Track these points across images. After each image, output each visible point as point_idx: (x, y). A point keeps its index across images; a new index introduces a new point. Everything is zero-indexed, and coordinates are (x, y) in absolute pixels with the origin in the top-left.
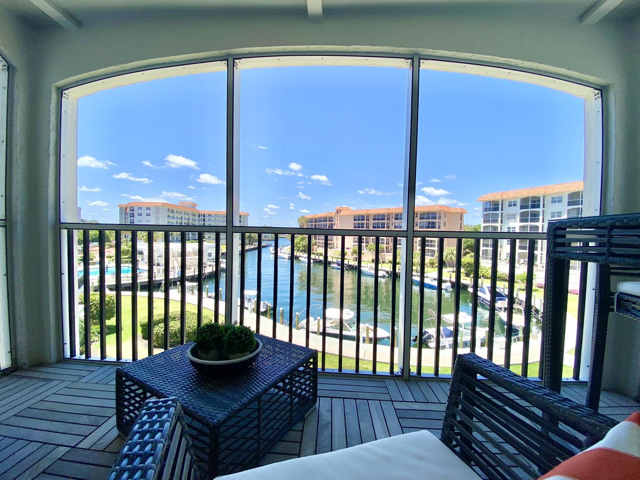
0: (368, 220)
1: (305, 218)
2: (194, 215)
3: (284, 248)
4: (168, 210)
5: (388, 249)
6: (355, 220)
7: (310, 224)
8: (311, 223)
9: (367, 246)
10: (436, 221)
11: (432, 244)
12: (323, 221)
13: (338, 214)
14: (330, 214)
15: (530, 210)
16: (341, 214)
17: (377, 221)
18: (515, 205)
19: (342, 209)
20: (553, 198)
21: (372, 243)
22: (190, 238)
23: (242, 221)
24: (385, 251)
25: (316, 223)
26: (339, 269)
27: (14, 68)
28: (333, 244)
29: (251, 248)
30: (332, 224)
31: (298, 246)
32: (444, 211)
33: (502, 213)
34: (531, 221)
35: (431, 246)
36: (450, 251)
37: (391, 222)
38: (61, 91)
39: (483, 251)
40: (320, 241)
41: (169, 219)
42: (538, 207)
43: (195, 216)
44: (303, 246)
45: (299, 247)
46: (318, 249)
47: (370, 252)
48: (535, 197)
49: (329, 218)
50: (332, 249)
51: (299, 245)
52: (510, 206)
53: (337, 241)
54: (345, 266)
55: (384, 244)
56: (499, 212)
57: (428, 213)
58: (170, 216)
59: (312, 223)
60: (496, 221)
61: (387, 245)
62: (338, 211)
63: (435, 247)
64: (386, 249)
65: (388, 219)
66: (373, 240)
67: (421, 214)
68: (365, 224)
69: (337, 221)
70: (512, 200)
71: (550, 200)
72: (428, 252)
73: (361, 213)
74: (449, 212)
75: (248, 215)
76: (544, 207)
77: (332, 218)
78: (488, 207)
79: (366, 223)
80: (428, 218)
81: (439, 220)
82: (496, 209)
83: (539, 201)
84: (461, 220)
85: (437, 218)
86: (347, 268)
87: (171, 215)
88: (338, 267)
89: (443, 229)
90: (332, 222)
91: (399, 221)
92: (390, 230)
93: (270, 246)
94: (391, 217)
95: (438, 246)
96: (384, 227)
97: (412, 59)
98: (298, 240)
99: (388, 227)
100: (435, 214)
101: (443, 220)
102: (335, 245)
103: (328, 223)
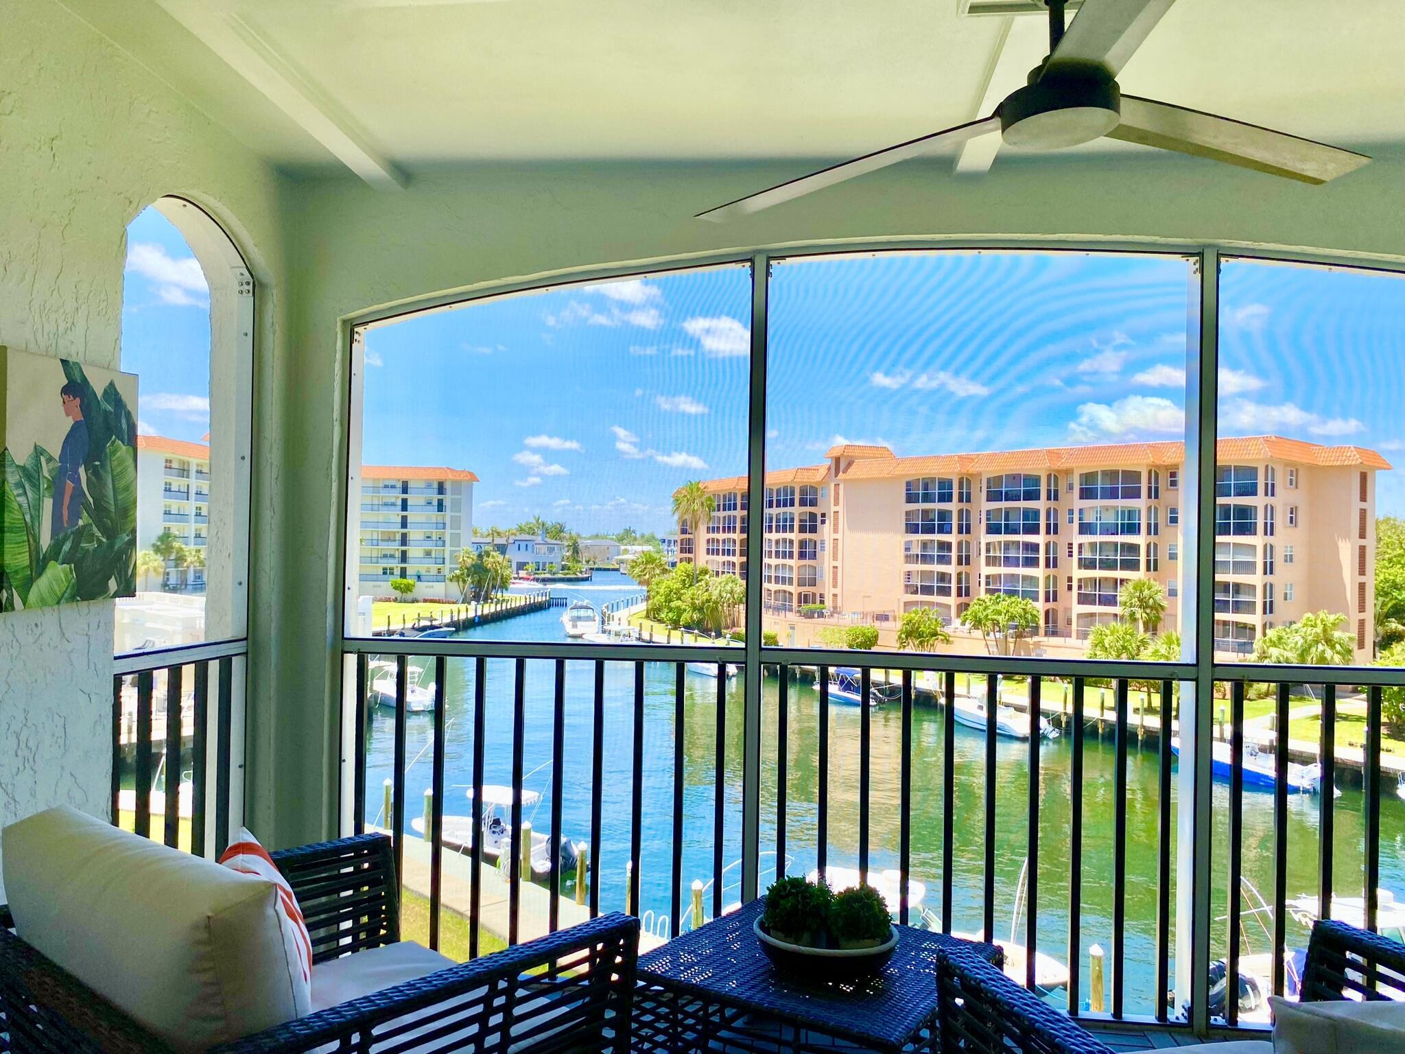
0: (965, 497)
1: (702, 493)
3: (616, 614)
4: (168, 465)
5: (1055, 621)
6: (911, 498)
7: (722, 514)
8: (727, 513)
9: (962, 608)
10: (1257, 501)
11: (1242, 598)
12: (778, 502)
13: (840, 475)
14: (805, 473)
16: (853, 472)
17: (1004, 505)
19: (857, 453)
21: (983, 595)
23: (447, 502)
24: (1042, 631)
27: (263, 287)
28: (818, 599)
29: (486, 612)
30: (813, 517)
31: (673, 604)
32: (1287, 463)
35: (1238, 607)
36: (1319, 629)
37: (1062, 506)
38: (350, 329)
41: (168, 501)
45: (680, 612)
47: (978, 634)
49: (803, 491)
50: (816, 620)
51: (679, 603)
53: (835, 586)
54: (872, 690)
55: (1036, 599)
58: (174, 488)
59: (732, 513)
61: (1051, 605)
62: (839, 464)
63: (1254, 612)
64: (1047, 622)
65: (1053, 495)
66: (988, 583)
68: (955, 516)
69: (836, 503)
72: (1226, 635)
73: (936, 470)
74: (1312, 468)
75: (473, 478)
77: (814, 490)
79: (960, 512)
81: (1270, 500)
84: (1363, 498)
85: (1261, 489)
86: (880, 702)
87: (177, 483)
88: (846, 694)
89: (1283, 539)
90: (812, 509)
91: (1099, 503)
92: (1061, 540)
93: (560, 603)
94: (1062, 488)
95: (1269, 608)
96: (1034, 530)
97: (1201, 255)
98: (671, 581)
99: (1052, 529)
100: (1253, 472)
101: (1282, 500)
102: (828, 602)
103: (797, 511)
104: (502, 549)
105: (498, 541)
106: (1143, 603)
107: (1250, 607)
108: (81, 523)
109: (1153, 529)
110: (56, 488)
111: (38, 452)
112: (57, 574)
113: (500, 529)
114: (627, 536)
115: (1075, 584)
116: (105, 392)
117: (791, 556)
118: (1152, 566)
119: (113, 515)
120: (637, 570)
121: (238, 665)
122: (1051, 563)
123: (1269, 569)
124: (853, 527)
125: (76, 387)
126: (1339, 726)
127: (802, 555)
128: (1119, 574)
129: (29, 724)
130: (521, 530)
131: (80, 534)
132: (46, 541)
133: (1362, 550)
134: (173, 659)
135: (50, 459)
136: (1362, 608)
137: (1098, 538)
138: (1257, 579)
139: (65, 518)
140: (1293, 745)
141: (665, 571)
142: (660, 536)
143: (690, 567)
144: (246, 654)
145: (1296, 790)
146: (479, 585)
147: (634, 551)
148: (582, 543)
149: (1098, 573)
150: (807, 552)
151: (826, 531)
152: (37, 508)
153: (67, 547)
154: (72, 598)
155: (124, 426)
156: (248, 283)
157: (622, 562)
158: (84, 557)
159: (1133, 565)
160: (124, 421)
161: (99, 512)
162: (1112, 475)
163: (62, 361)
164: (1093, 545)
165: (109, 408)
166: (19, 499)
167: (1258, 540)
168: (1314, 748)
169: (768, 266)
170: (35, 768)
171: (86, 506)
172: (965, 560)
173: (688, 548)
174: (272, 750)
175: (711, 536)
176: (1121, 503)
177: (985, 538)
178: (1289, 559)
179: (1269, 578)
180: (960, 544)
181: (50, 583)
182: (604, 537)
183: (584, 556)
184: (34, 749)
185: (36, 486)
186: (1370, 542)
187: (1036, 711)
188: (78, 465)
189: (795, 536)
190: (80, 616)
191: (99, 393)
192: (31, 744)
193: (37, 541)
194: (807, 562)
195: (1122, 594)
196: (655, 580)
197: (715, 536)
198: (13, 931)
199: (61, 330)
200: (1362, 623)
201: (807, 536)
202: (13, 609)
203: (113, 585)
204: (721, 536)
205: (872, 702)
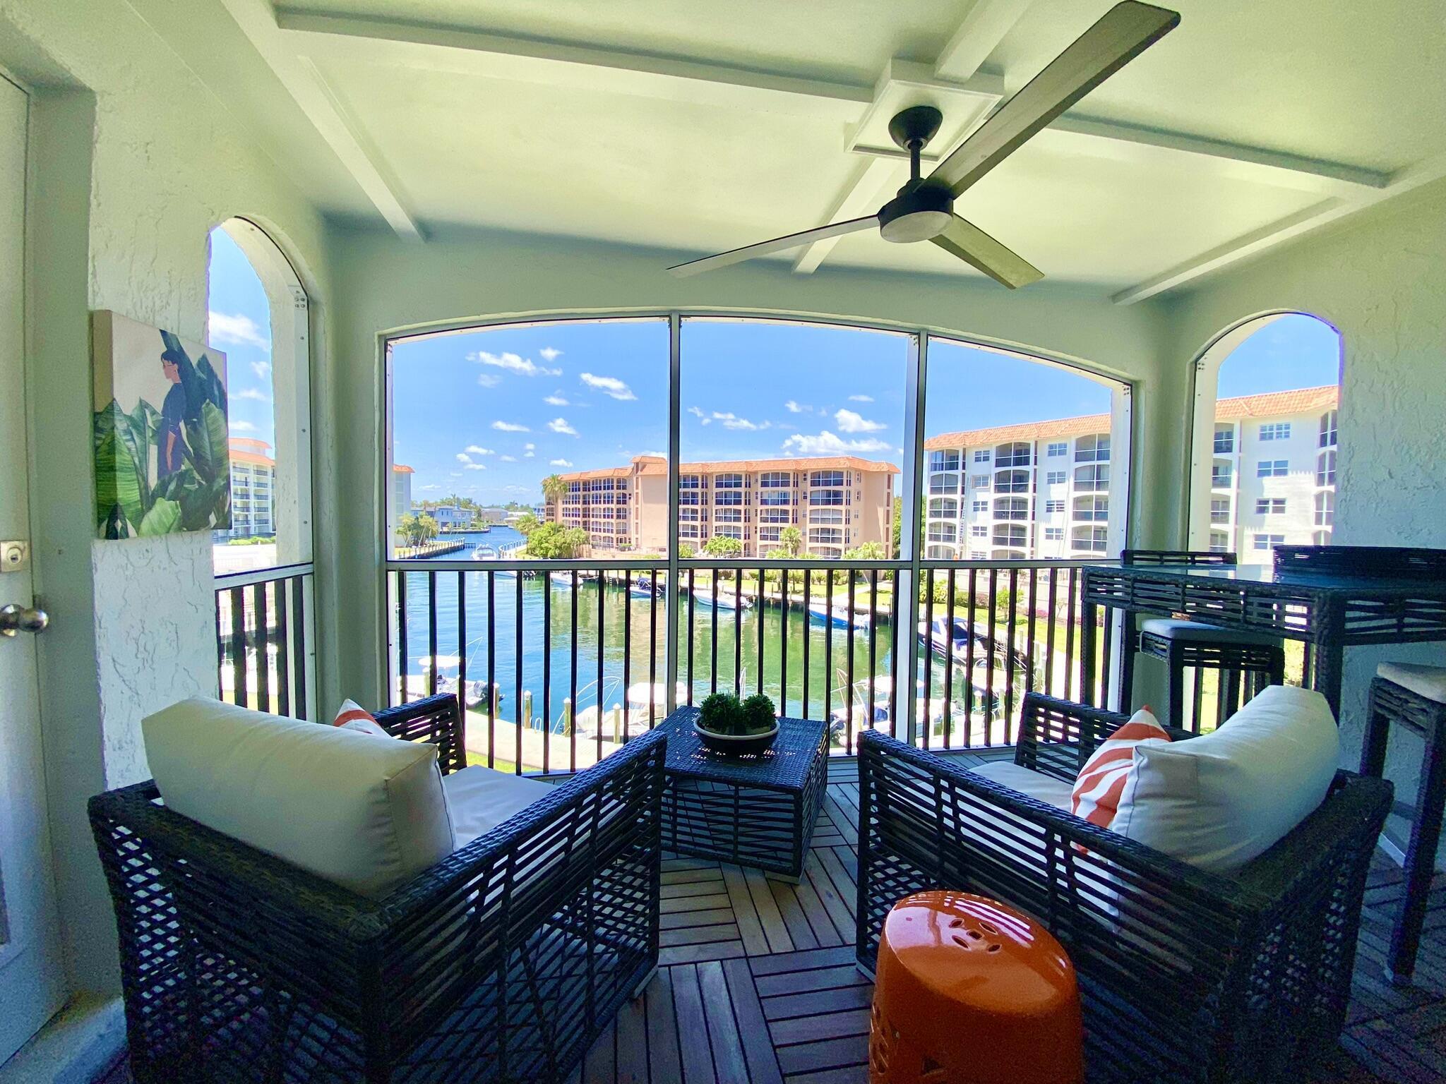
0: (705, 486)
1: (559, 482)
2: (259, 472)
3: (508, 552)
5: (749, 549)
7: (571, 494)
8: (574, 493)
9: (704, 543)
10: (843, 488)
11: (836, 536)
12: (604, 487)
13: (639, 473)
14: (620, 471)
15: (1012, 468)
16: (646, 471)
17: (724, 489)
18: (986, 459)
19: (648, 460)
20: (1051, 447)
21: (714, 537)
22: (252, 532)
24: (742, 554)
25: (587, 493)
26: (646, 596)
27: (315, 303)
28: (628, 541)
30: (624, 495)
31: (543, 546)
32: (856, 470)
33: (964, 474)
34: (1014, 491)
35: (834, 540)
36: (869, 550)
37: (752, 491)
38: (385, 341)
39: (930, 548)
40: (598, 534)
42: (1027, 463)
43: (265, 473)
44: (556, 547)
45: (547, 550)
46: (593, 553)
48: (1020, 444)
49: (618, 481)
50: (627, 552)
51: (546, 545)
52: (977, 460)
53: (637, 533)
54: (658, 588)
55: (740, 538)
56: (959, 472)
57: (827, 474)
59: (578, 493)
60: (952, 490)
61: (747, 541)
62: (638, 467)
64: (745, 550)
65: (748, 485)
66: (716, 531)
67: (813, 475)
68: (700, 495)
69: (637, 488)
70: (982, 449)
71: (1047, 450)
72: (828, 554)
73: (690, 471)
74: (867, 472)
75: (411, 471)
76: (1036, 464)
77: (625, 481)
78: (939, 461)
79: (702, 493)
80: (827, 483)
81: (849, 488)
82: (953, 466)
83: (1028, 452)
84: (889, 487)
85: (845, 483)
86: (662, 594)
88: (643, 591)
89: (855, 506)
90: (624, 491)
91: (770, 489)
92: (751, 508)
93: (472, 547)
94: (752, 482)
95: (847, 541)
96: (738, 502)
97: (919, 334)
98: (542, 532)
99: (748, 502)
100: (841, 474)
101: (855, 487)
102: (633, 542)
103: (615, 492)
104: (431, 514)
105: (429, 509)
106: (791, 540)
107: (839, 540)
108: (183, 467)
109: (796, 502)
110: (160, 437)
111: (143, 405)
112: (165, 509)
113: (431, 502)
114: (512, 506)
115: (758, 530)
116: (199, 364)
117: (612, 517)
118: (795, 521)
119: (210, 463)
120: (520, 526)
121: (307, 584)
122: (747, 519)
123: (848, 521)
124: (646, 500)
125: (174, 355)
126: (879, 596)
127: (618, 517)
128: (779, 525)
129: (146, 631)
130: (443, 502)
131: (183, 477)
132: (153, 481)
133: (888, 511)
134: (259, 578)
135: (154, 413)
136: (887, 540)
137: (770, 507)
138: (842, 526)
139: (169, 463)
140: (857, 606)
141: (537, 526)
142: (532, 506)
143: (553, 524)
144: (312, 573)
145: (858, 628)
146: (417, 536)
147: (517, 515)
148: (484, 510)
149: (770, 525)
150: (621, 515)
151: (632, 502)
152: (144, 452)
153: (172, 487)
154: (179, 529)
155: (216, 392)
156: (303, 300)
157: (509, 521)
158: (188, 495)
159: (785, 520)
160: (215, 388)
161: (198, 459)
162: (776, 475)
163: (161, 331)
164: (767, 510)
165: (202, 376)
166: (127, 443)
167: (843, 507)
168: (868, 607)
169: (680, 321)
170: (154, 666)
171: (187, 453)
172: (704, 518)
173: (551, 513)
174: (337, 640)
175: (565, 506)
176: (780, 489)
177: (715, 507)
178: (857, 516)
179: (848, 526)
180: (702, 510)
181: (160, 516)
182: (498, 507)
183: (485, 518)
184: (151, 652)
185: (142, 434)
186: (891, 508)
187: (738, 594)
188: (179, 421)
189: (614, 506)
190: (185, 543)
191: (194, 363)
192: (148, 648)
193: (145, 480)
194: (621, 521)
195: (781, 535)
196: (532, 531)
197: (568, 506)
198: (159, 801)
199: (157, 308)
200: (887, 546)
201: (621, 506)
202: (127, 536)
203: (213, 519)
204: (571, 506)
205: (657, 595)
